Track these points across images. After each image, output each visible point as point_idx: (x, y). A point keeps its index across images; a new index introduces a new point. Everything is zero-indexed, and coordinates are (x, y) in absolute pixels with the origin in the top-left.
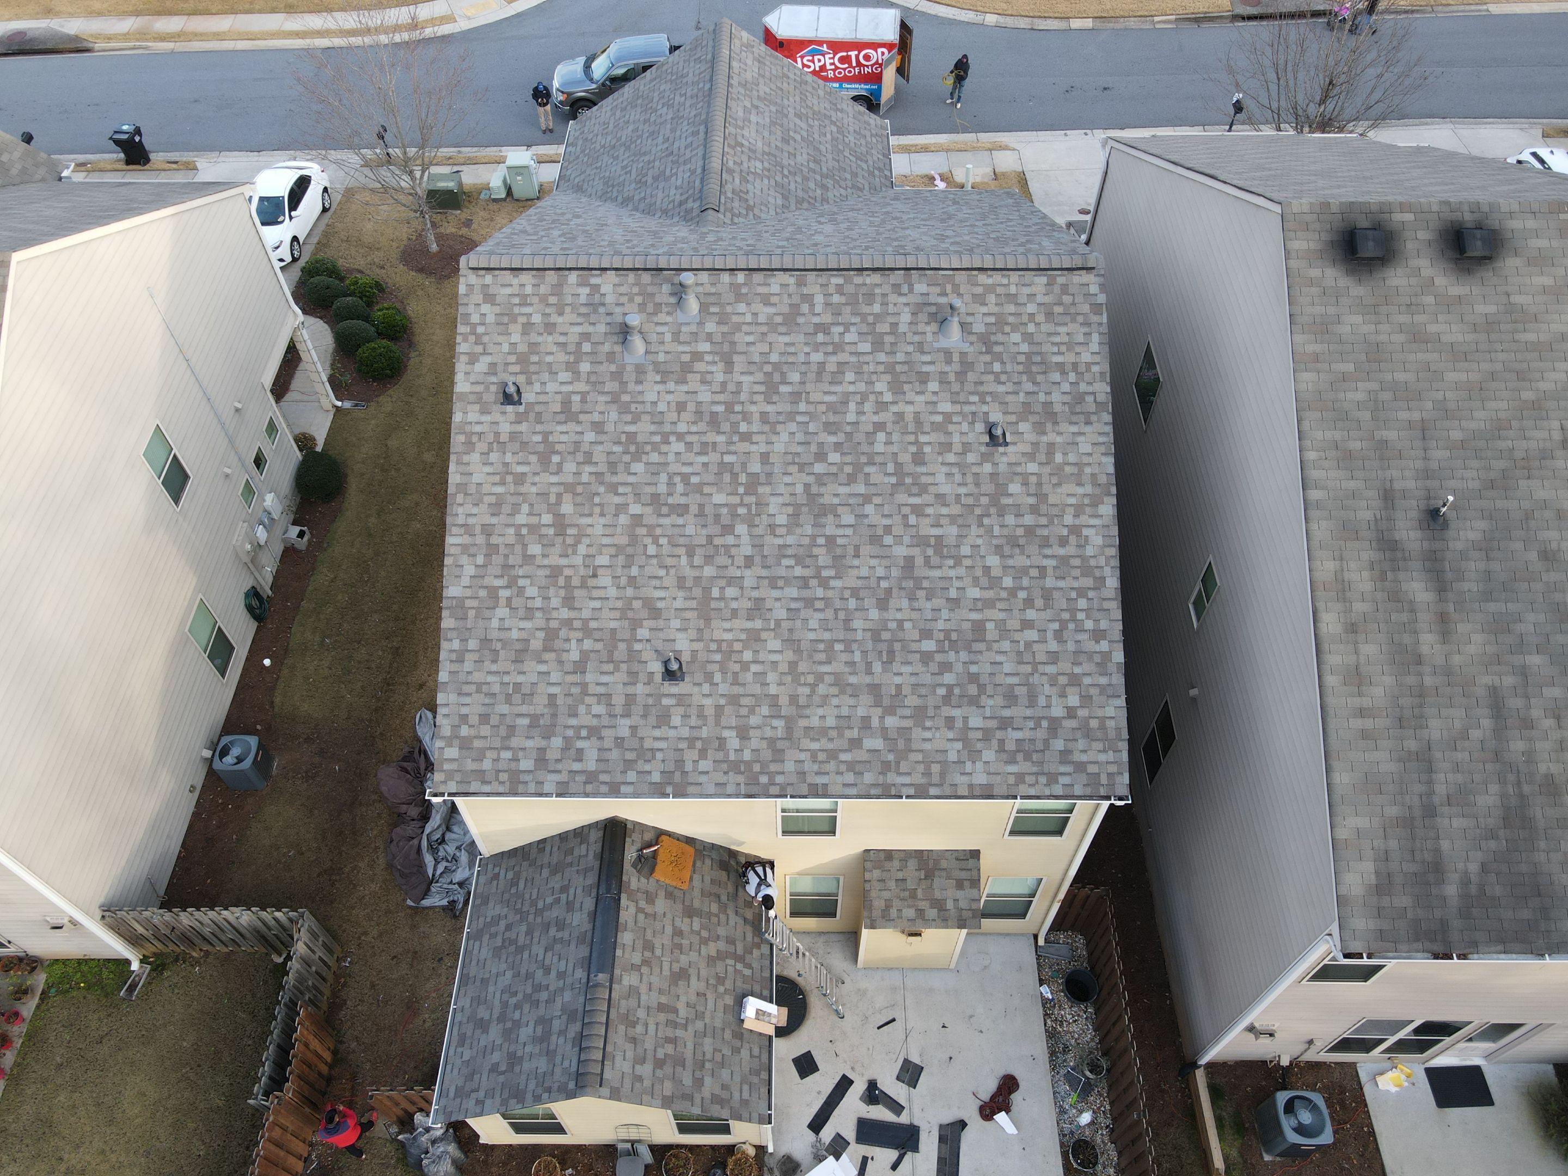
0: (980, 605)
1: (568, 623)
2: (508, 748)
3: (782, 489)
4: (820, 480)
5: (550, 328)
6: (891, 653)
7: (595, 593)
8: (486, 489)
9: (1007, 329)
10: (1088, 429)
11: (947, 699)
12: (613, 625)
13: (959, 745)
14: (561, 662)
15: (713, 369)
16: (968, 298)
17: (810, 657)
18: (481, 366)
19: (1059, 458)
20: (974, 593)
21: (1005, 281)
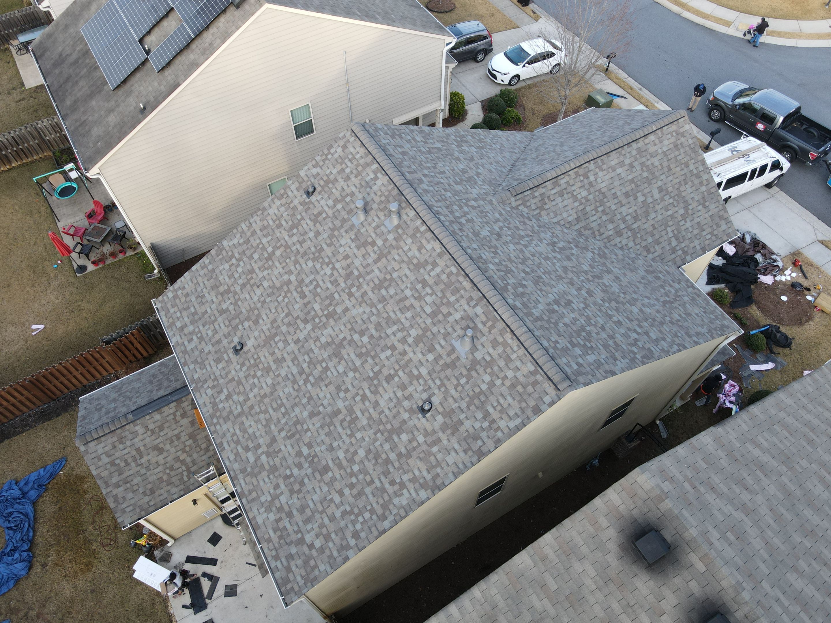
0: (337, 462)
1: (235, 293)
2: (181, 313)
3: (336, 329)
4: (351, 342)
5: (347, 178)
6: (293, 435)
7: (252, 293)
8: (269, 218)
9: (489, 370)
10: (462, 454)
11: (287, 477)
12: (244, 310)
13: (269, 499)
14: (220, 304)
15: (372, 255)
16: (491, 337)
17: (272, 401)
18: (315, 171)
19: (435, 449)
20: (341, 454)
21: (515, 349)
